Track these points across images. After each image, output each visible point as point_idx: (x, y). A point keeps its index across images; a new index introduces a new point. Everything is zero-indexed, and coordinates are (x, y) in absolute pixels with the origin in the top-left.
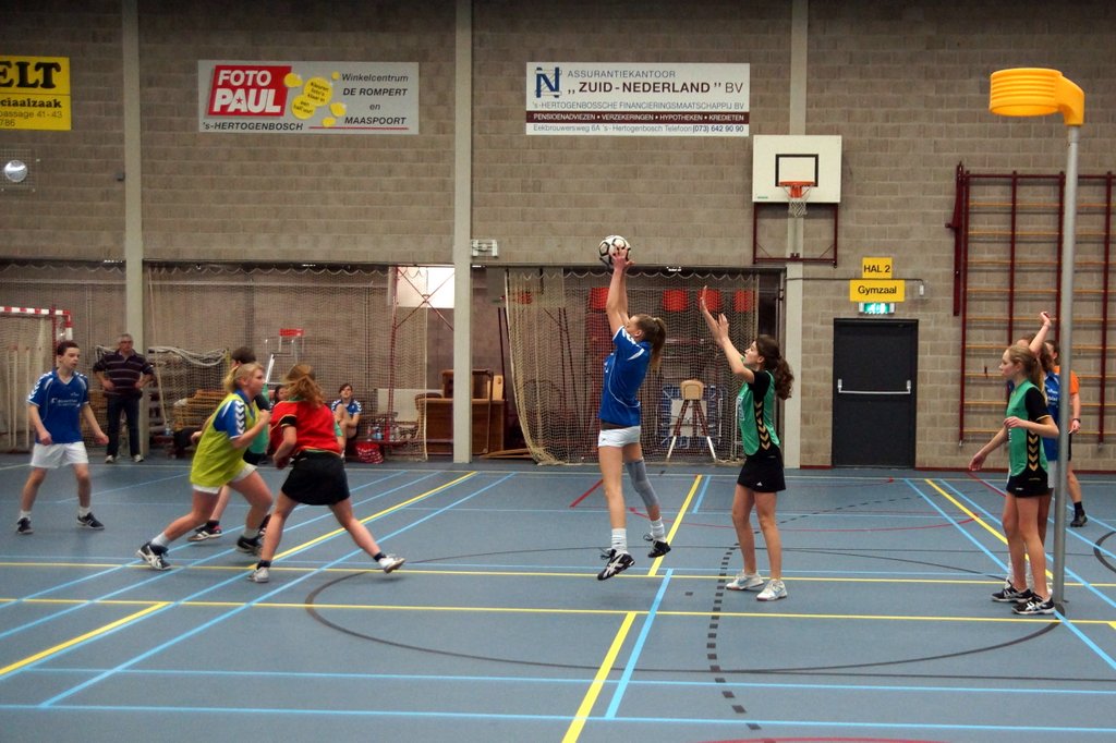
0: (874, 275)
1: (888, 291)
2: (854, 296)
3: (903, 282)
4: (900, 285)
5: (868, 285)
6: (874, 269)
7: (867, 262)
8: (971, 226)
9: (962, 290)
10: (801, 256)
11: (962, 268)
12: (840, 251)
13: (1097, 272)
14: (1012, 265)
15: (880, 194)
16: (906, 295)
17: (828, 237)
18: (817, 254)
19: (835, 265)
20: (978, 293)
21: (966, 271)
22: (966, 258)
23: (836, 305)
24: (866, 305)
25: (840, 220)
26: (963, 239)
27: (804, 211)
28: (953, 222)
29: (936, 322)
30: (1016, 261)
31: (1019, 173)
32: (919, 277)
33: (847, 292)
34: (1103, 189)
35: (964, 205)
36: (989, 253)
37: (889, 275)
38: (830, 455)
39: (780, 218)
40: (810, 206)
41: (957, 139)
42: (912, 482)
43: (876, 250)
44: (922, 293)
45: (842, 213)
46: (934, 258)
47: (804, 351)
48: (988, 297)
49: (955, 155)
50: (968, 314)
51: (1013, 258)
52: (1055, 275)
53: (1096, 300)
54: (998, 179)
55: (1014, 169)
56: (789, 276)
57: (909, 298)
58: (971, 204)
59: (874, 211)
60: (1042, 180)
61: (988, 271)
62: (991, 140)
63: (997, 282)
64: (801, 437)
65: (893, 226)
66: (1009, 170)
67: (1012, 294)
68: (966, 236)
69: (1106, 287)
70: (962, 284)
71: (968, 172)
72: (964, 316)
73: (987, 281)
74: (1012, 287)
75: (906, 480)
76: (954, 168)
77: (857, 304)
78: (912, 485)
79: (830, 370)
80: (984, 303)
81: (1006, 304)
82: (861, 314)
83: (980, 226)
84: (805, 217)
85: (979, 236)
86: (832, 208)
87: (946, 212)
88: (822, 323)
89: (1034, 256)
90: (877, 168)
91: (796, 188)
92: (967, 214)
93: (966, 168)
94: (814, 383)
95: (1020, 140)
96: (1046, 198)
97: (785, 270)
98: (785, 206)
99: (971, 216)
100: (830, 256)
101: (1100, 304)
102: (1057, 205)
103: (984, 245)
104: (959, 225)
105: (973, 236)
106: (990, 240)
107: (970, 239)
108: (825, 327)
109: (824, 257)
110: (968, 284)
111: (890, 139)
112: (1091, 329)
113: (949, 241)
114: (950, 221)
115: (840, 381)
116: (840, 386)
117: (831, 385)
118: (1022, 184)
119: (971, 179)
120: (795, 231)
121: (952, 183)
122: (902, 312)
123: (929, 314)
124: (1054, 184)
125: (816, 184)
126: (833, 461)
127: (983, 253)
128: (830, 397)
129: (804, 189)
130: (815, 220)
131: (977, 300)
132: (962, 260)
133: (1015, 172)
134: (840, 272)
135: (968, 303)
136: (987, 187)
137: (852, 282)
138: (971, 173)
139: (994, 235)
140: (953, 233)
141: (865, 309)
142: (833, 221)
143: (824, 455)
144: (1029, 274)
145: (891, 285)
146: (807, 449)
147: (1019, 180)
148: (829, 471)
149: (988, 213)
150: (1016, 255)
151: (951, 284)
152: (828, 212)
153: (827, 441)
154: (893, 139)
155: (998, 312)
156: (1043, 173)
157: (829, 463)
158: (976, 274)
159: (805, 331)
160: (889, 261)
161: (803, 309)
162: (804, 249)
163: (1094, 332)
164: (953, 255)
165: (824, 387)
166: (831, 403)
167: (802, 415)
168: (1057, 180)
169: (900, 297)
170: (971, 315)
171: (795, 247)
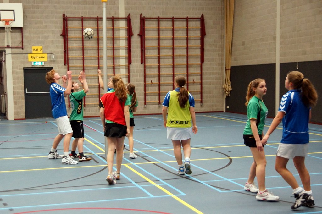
0: (36, 52)
1: (41, 58)
2: (30, 60)
3: (47, 54)
4: (46, 55)
5: (35, 55)
6: (36, 50)
7: (34, 47)
8: (68, 35)
9: (67, 57)
10: (10, 46)
11: (66, 49)
12: (24, 44)
13: (111, 50)
14: (83, 48)
15: (37, 24)
16: (48, 59)
17: (20, 39)
18: (16, 45)
19: (23, 49)
20: (72, 57)
21: (68, 50)
22: (67, 46)
23: (24, 62)
24: (34, 62)
25: (23, 33)
26: (66, 39)
27: (10, 30)
28: (63, 33)
29: (59, 68)
30: (84, 47)
31: (84, 17)
32: (52, 53)
33: (27, 58)
34: (111, 22)
35: (66, 27)
36: (75, 44)
37: (42, 52)
38: (24, 115)
39: (2, 32)
40: (13, 28)
41: (62, 5)
42: (53, 122)
43: (37, 43)
44: (53, 58)
45: (24, 30)
46: (56, 46)
47: (13, 79)
48: (75, 59)
49: (62, 11)
50: (69, 65)
51: (83, 45)
52: (97, 51)
53: (111, 59)
54: (77, 19)
55: (82, 15)
56: (6, 53)
57: (49, 60)
58: (68, 27)
59: (35, 30)
60: (91, 19)
61: (75, 50)
62: (74, 5)
63: (78, 54)
64: (14, 109)
65: (42, 35)
66: (80, 16)
67: (83, 57)
68: (67, 38)
69: (114, 55)
70: (67, 55)
71: (66, 16)
72: (68, 65)
73: (75, 54)
74: (83, 55)
75: (52, 122)
76: (62, 15)
77: (31, 62)
78: (54, 123)
79: (23, 85)
80: (74, 61)
81: (82, 61)
82: (33, 66)
83: (72, 35)
84: (11, 32)
85: (71, 38)
86: (21, 29)
87: (60, 30)
88: (19, 69)
89: (90, 45)
90: (35, 15)
91: (7, 22)
92: (67, 31)
93: (66, 15)
94: (17, 90)
95: (84, 5)
96: (93, 25)
97: (5, 51)
98: (3, 28)
99: (68, 31)
100: (21, 45)
101: (112, 60)
102: (97, 27)
103: (73, 41)
104: (65, 34)
105: (69, 38)
106: (76, 39)
107: (68, 39)
108: (20, 70)
109: (19, 46)
110: (69, 55)
111: (39, 5)
112: (110, 69)
113: (61, 40)
114: (62, 33)
115: (27, 89)
116: (27, 91)
117: (23, 91)
118: (85, 20)
119: (68, 19)
120: (8, 37)
121: (61, 20)
122: (47, 65)
123: (56, 65)
124: (95, 20)
125: (14, 21)
126: (26, 117)
127: (73, 44)
128: (23, 95)
129: (10, 22)
130: (14, 33)
131: (71, 60)
132: (67, 47)
133: (82, 17)
134: (24, 51)
135: (69, 61)
136: (73, 22)
137: (29, 54)
138: (68, 16)
139: (77, 38)
140: (63, 37)
141: (34, 64)
142: (21, 33)
143: (23, 115)
144: (89, 51)
145: (42, 55)
146: (16, 113)
147: (84, 19)
148: (25, 120)
149: (74, 30)
150: (84, 44)
151: (63, 55)
152: (19, 30)
153: (23, 110)
154: (41, 5)
155: (79, 64)
156: (91, 17)
157: (24, 118)
158: (71, 51)
159: (13, 72)
160: (41, 47)
161: (12, 64)
162: (11, 43)
163: (111, 70)
164: (63, 45)
165: (21, 91)
166: (24, 97)
167: (14, 101)
168: (96, 19)
169: (46, 59)
170: (70, 65)
171: (8, 42)
